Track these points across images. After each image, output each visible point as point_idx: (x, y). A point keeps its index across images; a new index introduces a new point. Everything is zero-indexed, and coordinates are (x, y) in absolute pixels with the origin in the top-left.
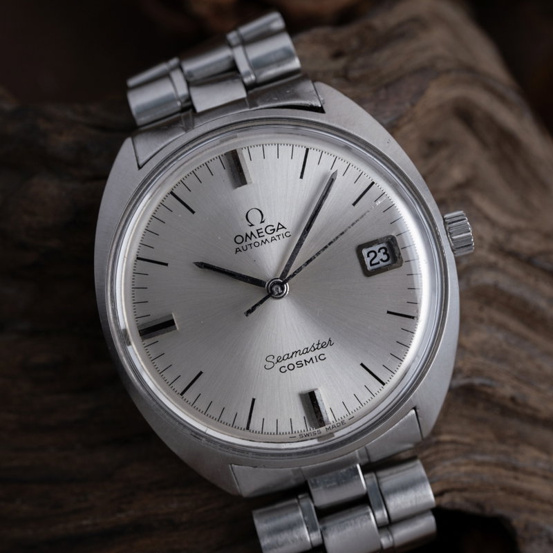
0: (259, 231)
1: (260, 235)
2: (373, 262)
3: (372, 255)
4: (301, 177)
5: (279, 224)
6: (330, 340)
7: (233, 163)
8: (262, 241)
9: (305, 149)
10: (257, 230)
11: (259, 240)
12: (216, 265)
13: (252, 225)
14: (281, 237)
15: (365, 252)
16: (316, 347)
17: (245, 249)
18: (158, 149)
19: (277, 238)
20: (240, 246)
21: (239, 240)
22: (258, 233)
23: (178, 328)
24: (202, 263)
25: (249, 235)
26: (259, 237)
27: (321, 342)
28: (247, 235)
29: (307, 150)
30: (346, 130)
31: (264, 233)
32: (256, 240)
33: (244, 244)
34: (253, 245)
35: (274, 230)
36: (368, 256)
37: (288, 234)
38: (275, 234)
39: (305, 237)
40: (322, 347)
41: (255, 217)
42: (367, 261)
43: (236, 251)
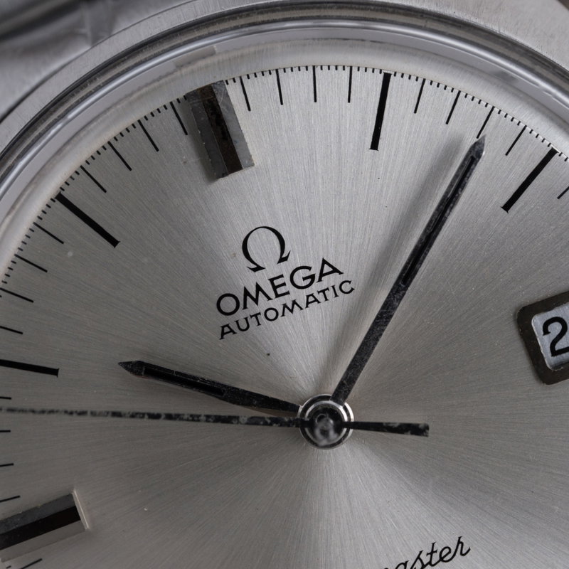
0: (277, 282)
1: (280, 291)
2: (559, 346)
3: (556, 328)
4: (375, 145)
5: (324, 262)
6: (459, 542)
7: (204, 118)
8: (285, 306)
9: (381, 77)
10: (272, 280)
11: (277, 303)
12: (176, 369)
13: (258, 268)
14: (330, 294)
15: (537, 322)
16: (426, 559)
17: (244, 326)
18: (27, 88)
19: (320, 297)
20: (230, 320)
21: (229, 304)
22: (275, 288)
23: (87, 526)
24: (140, 364)
25: (253, 292)
26: (277, 296)
27: (438, 548)
28: (247, 293)
29: (387, 78)
30: (481, 23)
31: (289, 287)
32: (271, 304)
33: (241, 314)
34: (262, 317)
35: (312, 277)
36: (546, 332)
37: (346, 287)
38: (316, 287)
39: (400, 300)
40: (441, 559)
41: (264, 249)
42: (544, 342)
43: (223, 334)
